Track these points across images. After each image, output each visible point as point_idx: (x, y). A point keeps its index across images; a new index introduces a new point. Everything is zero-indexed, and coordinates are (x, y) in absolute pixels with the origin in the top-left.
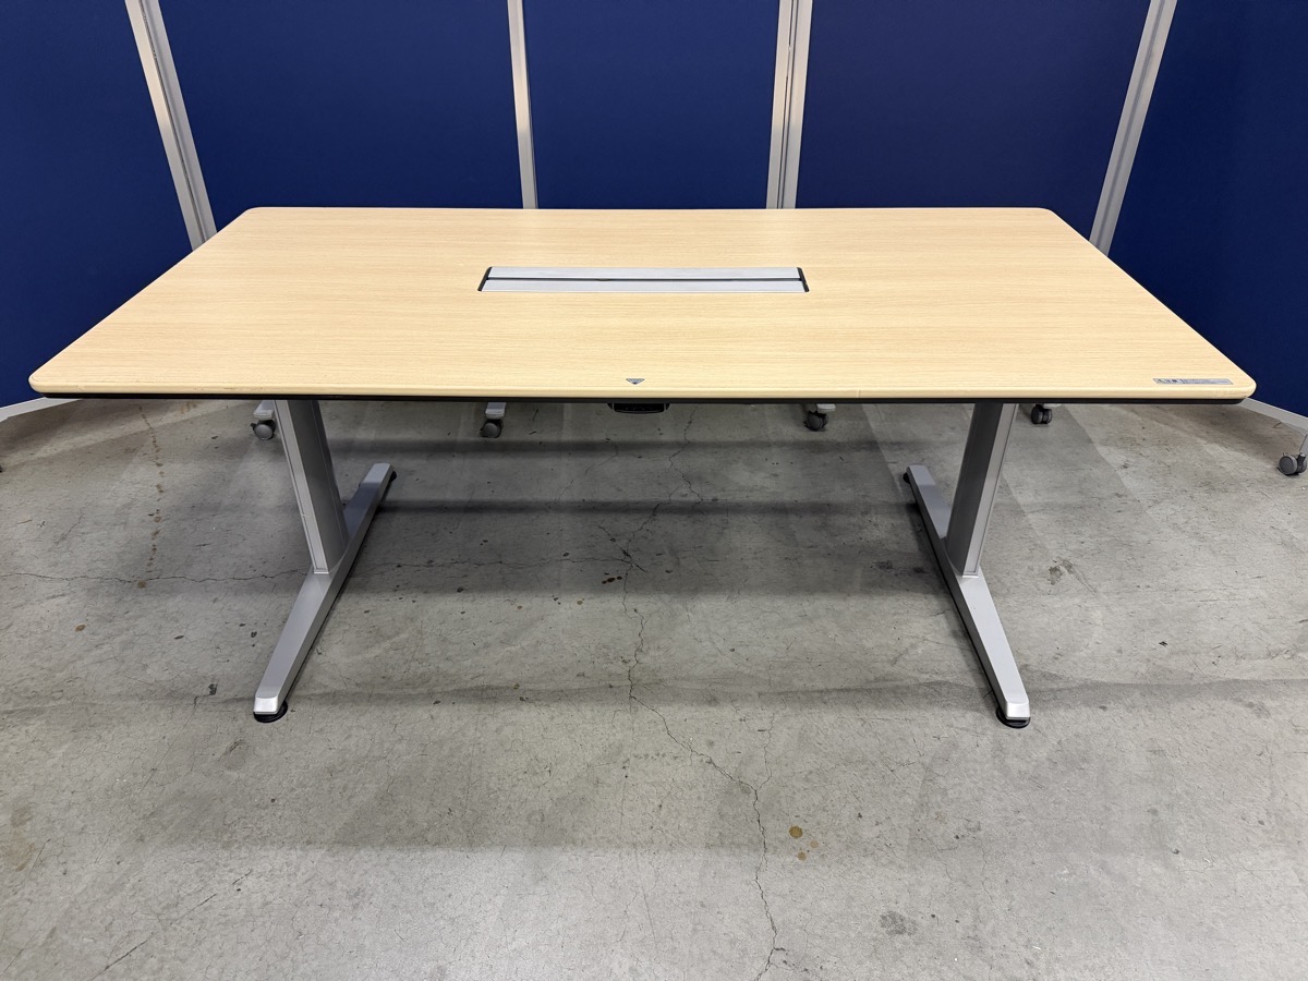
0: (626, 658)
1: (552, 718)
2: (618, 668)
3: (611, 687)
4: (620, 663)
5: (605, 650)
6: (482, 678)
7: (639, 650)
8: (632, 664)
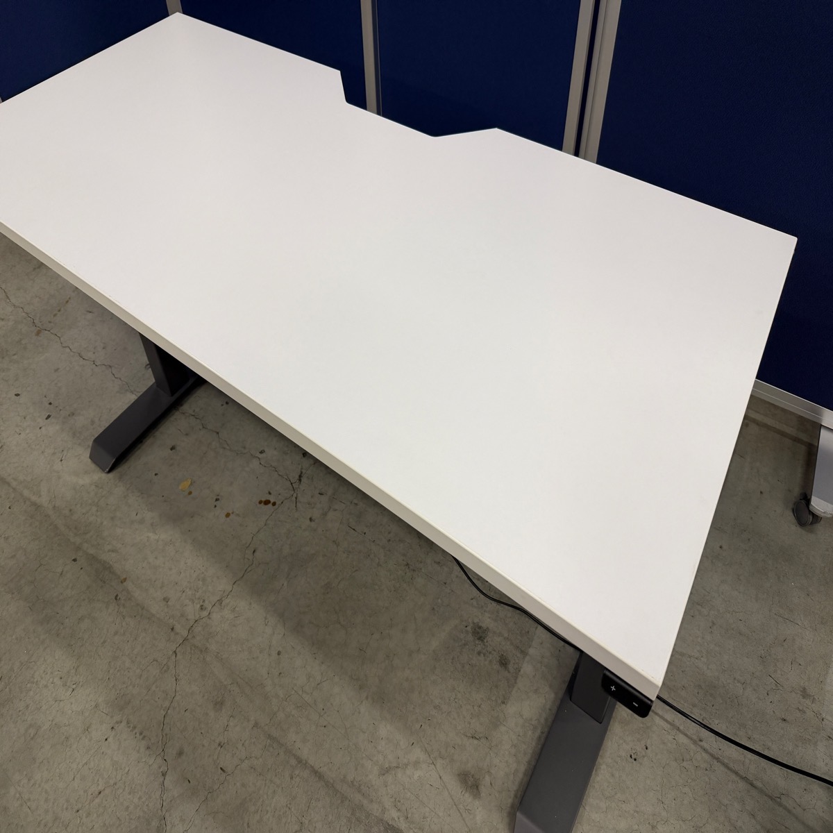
0: (207, 604)
1: (116, 633)
2: (192, 611)
3: (172, 629)
4: (198, 606)
5: (201, 583)
6: (113, 555)
7: (220, 601)
8: (205, 613)
